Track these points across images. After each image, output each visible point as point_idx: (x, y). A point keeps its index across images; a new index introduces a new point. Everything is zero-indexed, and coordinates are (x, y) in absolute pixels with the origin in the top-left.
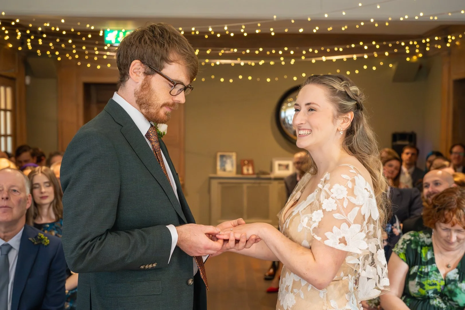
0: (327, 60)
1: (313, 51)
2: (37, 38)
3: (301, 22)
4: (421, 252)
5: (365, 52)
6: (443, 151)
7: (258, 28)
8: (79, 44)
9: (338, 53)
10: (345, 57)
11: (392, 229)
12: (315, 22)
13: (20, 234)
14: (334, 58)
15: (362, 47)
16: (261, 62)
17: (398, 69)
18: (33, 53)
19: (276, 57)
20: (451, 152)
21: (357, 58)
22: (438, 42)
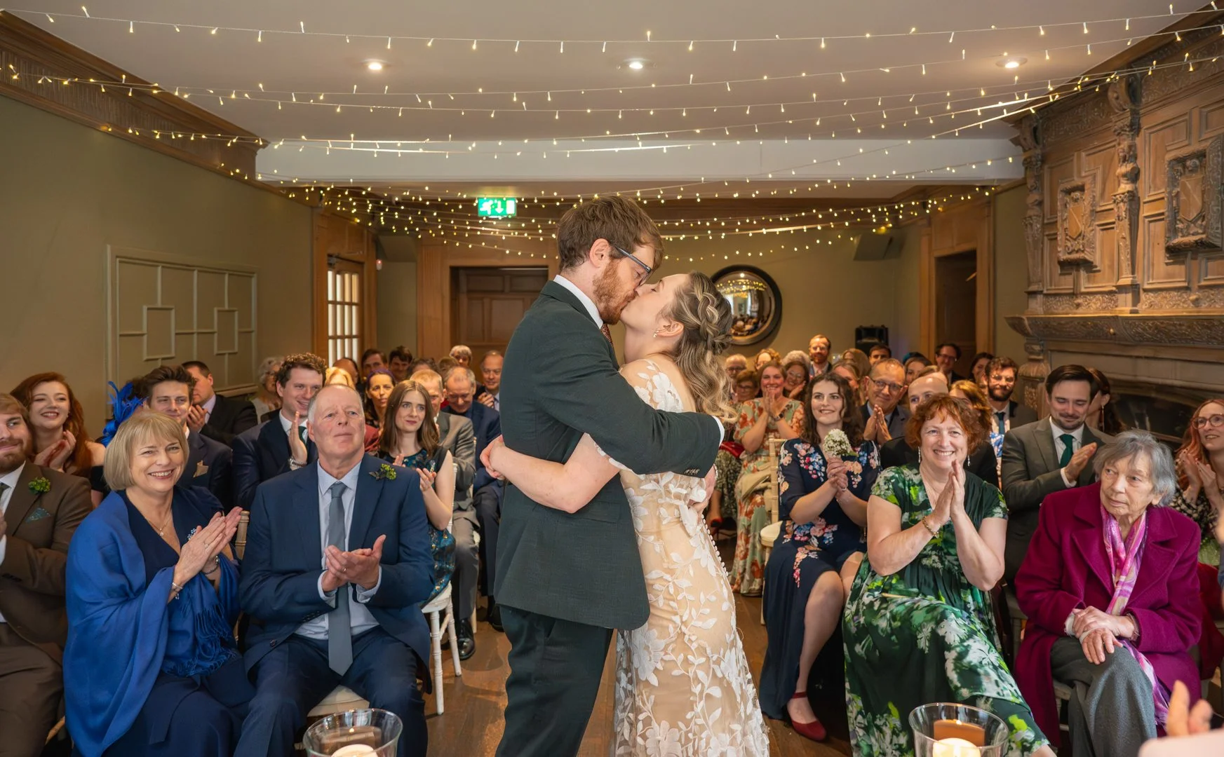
0: (767, 233)
1: (751, 222)
2: (392, 211)
3: (736, 184)
4: (910, 494)
5: (819, 221)
6: (924, 352)
7: (680, 193)
8: (446, 217)
9: (784, 224)
10: (791, 229)
11: (868, 460)
12: (755, 184)
13: (357, 467)
14: (778, 230)
15: (816, 216)
16: (682, 237)
17: (861, 243)
18: (386, 230)
19: (703, 229)
20: (938, 353)
21: (807, 229)
22: (914, 208)
